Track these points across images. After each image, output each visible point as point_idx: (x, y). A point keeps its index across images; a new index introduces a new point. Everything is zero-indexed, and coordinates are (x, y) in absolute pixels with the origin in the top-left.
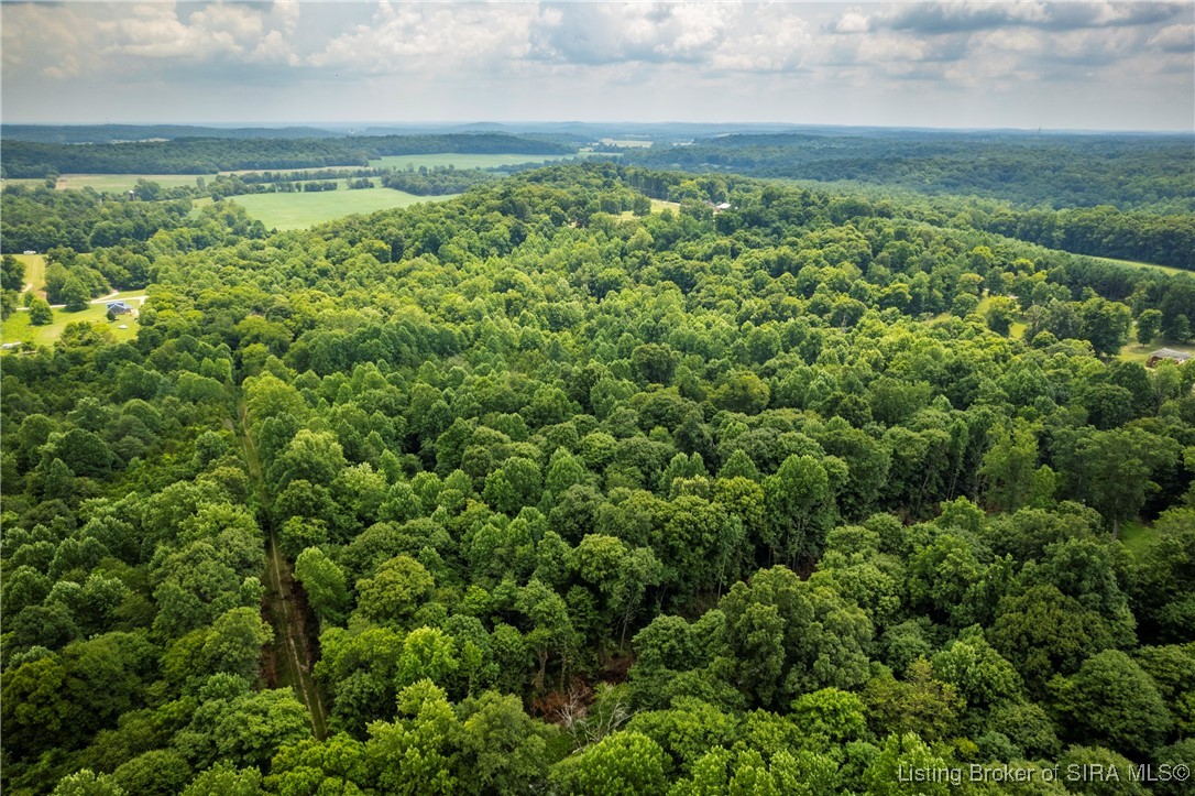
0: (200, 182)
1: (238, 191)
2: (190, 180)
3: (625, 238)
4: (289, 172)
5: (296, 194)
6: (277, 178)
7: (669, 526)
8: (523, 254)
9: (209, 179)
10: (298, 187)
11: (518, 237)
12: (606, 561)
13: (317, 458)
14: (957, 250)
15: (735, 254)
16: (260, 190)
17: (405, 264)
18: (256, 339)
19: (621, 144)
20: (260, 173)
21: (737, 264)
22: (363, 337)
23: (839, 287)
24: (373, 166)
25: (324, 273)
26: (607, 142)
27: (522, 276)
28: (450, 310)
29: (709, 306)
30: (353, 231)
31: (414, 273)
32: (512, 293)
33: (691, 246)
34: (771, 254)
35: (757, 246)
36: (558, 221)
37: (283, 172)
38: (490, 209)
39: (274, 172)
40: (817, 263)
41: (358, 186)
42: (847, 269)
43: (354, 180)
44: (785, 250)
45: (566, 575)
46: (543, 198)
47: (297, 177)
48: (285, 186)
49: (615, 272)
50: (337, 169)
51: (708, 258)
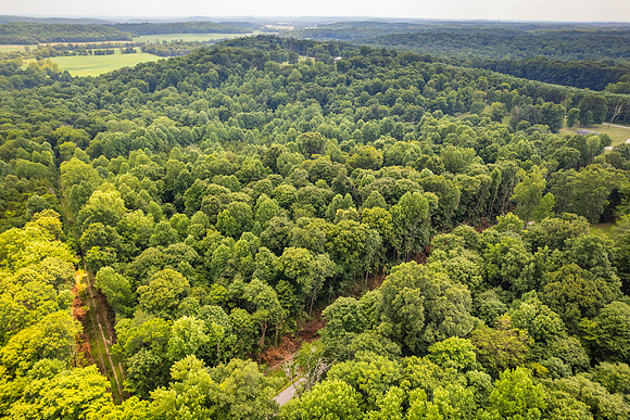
0: (27, 49)
1: (52, 55)
2: (21, 48)
3: (286, 76)
4: (84, 44)
5: (89, 56)
6: (77, 47)
7: (337, 239)
8: (227, 87)
9: (32, 48)
10: (91, 53)
11: (223, 76)
12: (300, 264)
13: (107, 208)
14: (470, 78)
15: (348, 83)
16: (66, 54)
17: (157, 93)
18: (68, 139)
19: (277, 28)
20: (66, 44)
21: (351, 88)
22: (134, 136)
23: (408, 100)
24: (135, 40)
25: (108, 100)
26: (269, 27)
27: (227, 98)
28: (186, 118)
29: (338, 112)
30: (125, 75)
31: (164, 98)
32: (222, 108)
33: (324, 79)
34: (369, 82)
35: (361, 78)
36: (246, 66)
37: (80, 44)
38: (207, 60)
39: (74, 44)
40: (395, 87)
41: (127, 52)
42: (413, 90)
43: (124, 49)
44: (377, 79)
45: (275, 274)
46: (237, 54)
47: (89, 47)
48: (83, 52)
49: (281, 94)
50: (114, 42)
51: (335, 85)
